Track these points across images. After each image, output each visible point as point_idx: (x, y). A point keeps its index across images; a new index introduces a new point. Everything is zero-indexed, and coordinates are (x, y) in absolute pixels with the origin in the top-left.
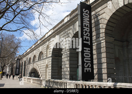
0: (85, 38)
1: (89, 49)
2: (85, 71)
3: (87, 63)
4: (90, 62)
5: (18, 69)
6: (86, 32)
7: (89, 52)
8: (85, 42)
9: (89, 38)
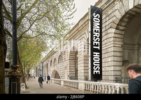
0: (95, 44)
1: (99, 53)
2: (94, 73)
3: (96, 66)
4: (99, 65)
5: (41, 72)
6: (96, 37)
7: (99, 56)
8: (94, 47)
9: (99, 43)
